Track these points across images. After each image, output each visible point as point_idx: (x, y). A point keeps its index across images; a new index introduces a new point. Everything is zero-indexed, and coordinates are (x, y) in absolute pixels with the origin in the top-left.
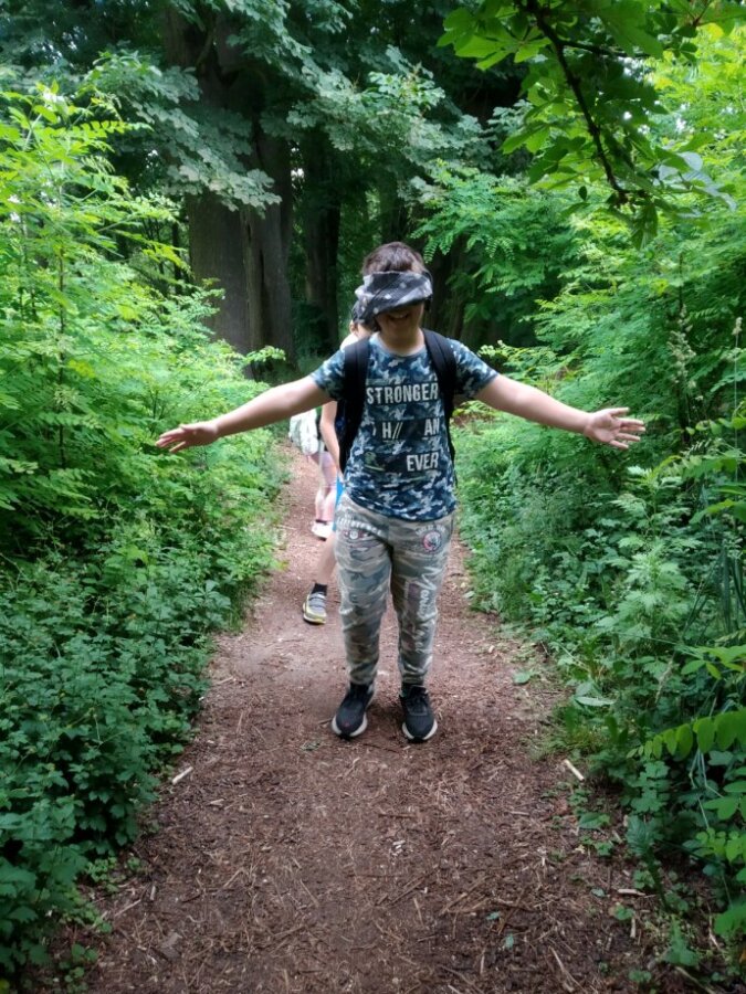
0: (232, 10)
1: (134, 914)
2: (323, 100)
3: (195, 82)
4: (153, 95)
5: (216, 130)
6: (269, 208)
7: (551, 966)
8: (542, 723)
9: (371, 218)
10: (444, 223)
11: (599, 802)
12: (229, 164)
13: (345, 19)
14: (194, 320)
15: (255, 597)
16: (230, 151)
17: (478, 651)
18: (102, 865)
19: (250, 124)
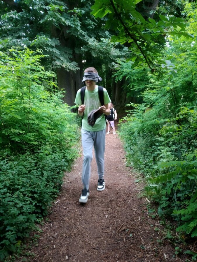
0: (67, 25)
1: (47, 229)
2: (90, 45)
3: (59, 41)
4: (49, 45)
5: (64, 52)
6: (77, 71)
7: (140, 240)
8: (141, 191)
9: (103, 71)
10: (120, 73)
11: (153, 207)
12: (67, 60)
13: (95, 25)
14: (59, 98)
15: (74, 164)
16: (67, 57)
17: (127, 175)
18: (40, 220)
19: (72, 51)
